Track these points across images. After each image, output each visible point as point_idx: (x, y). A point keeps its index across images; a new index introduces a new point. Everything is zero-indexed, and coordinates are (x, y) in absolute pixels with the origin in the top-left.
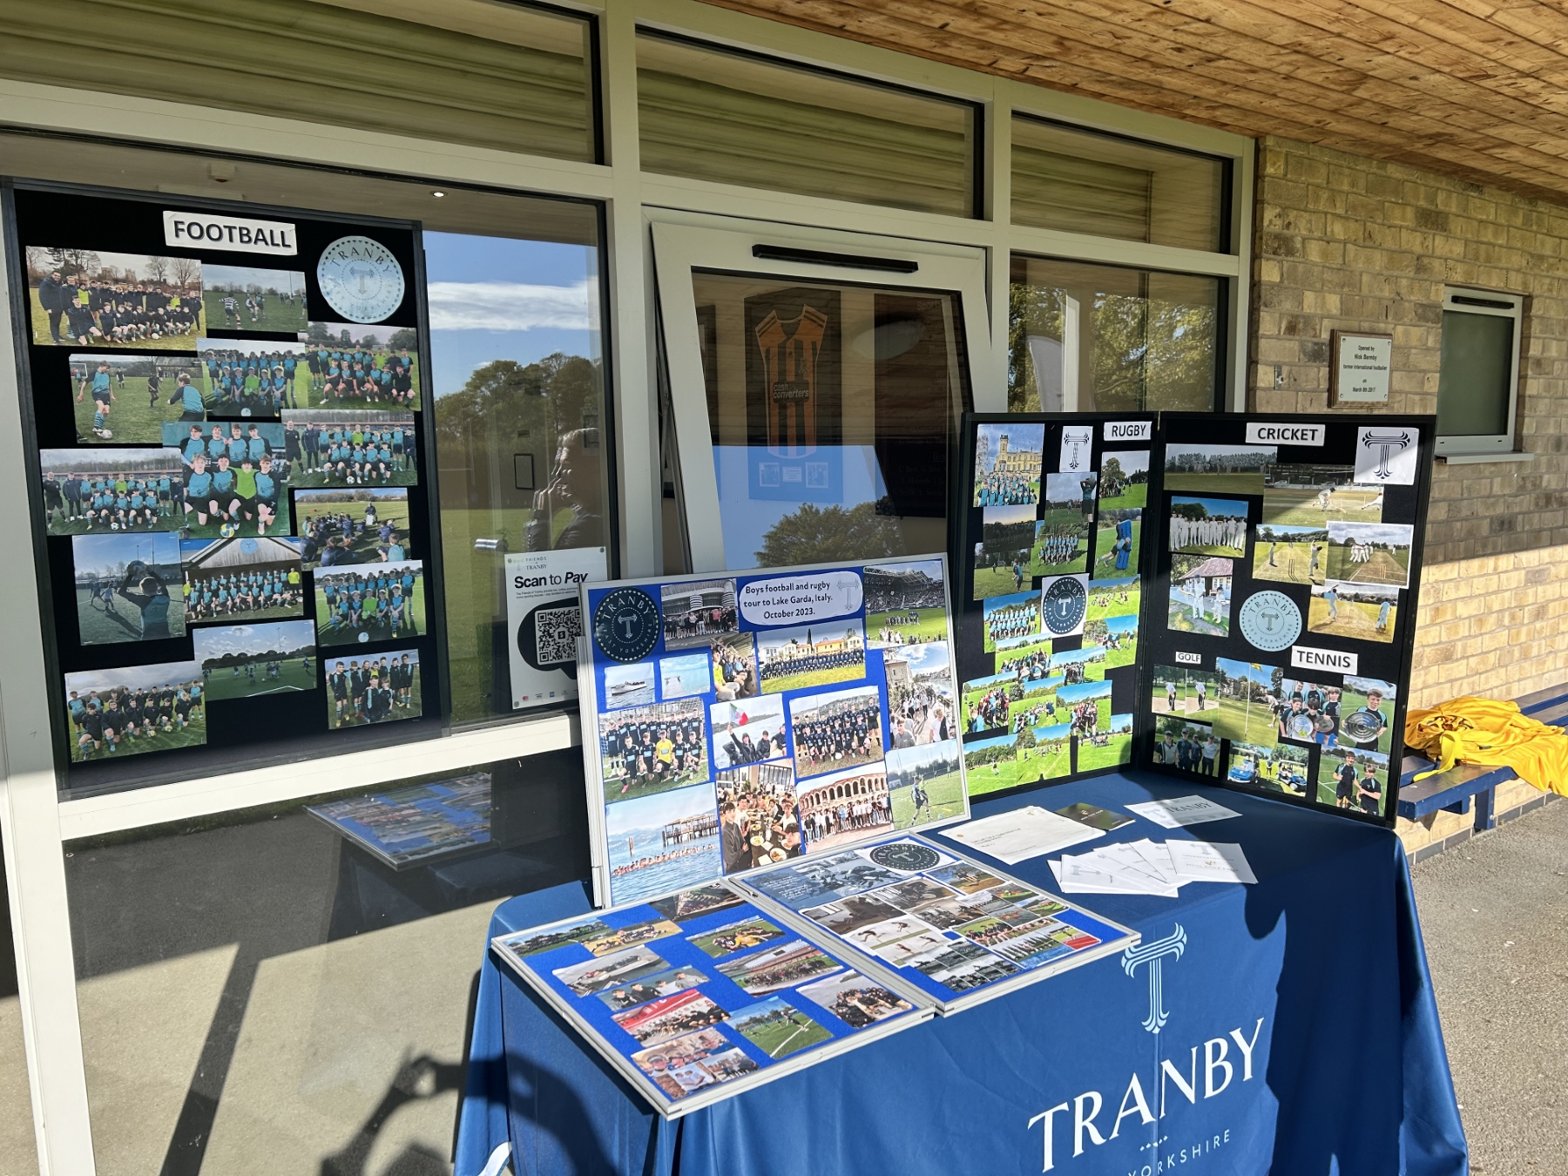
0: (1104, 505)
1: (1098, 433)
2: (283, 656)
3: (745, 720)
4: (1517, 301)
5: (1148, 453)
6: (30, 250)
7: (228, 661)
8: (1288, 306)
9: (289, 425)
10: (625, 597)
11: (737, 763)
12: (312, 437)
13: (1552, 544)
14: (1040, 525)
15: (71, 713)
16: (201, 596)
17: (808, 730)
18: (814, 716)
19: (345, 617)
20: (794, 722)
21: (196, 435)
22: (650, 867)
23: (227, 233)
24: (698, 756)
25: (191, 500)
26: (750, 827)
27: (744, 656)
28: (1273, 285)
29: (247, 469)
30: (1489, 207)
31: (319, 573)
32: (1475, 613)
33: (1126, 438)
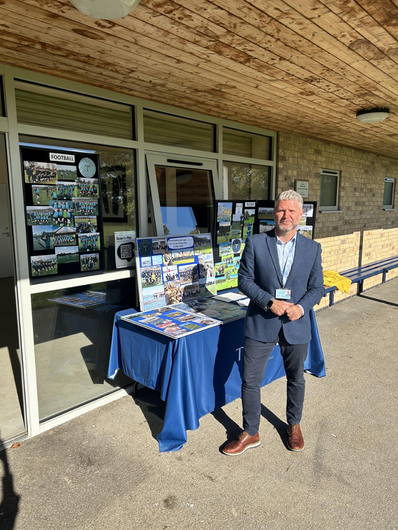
0: (245, 222)
1: (244, 205)
2: (72, 254)
3: (169, 271)
4: (338, 172)
5: (254, 210)
6: (25, 162)
7: (62, 255)
8: (285, 173)
9: (73, 201)
10: (145, 241)
11: (168, 280)
12: (78, 204)
13: (347, 234)
14: (232, 226)
15: (32, 265)
16: (56, 240)
17: (182, 274)
18: (184, 270)
19: (84, 245)
20: (180, 272)
21: (55, 203)
22: (151, 303)
23: (61, 157)
24: (160, 278)
25: (55, 218)
26: (171, 295)
27: (169, 256)
28: (282, 168)
29: (65, 211)
30: (332, 149)
31: (79, 235)
32: (329, 251)
33: (250, 206)
